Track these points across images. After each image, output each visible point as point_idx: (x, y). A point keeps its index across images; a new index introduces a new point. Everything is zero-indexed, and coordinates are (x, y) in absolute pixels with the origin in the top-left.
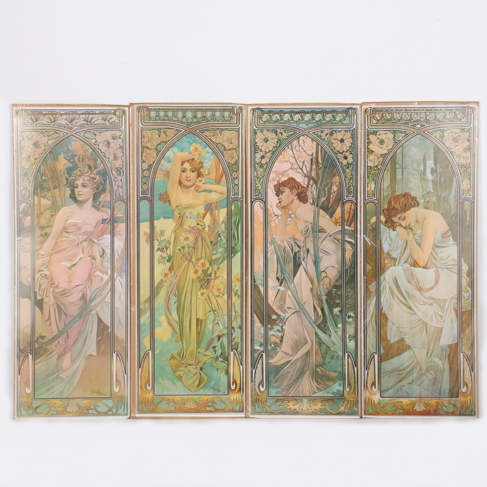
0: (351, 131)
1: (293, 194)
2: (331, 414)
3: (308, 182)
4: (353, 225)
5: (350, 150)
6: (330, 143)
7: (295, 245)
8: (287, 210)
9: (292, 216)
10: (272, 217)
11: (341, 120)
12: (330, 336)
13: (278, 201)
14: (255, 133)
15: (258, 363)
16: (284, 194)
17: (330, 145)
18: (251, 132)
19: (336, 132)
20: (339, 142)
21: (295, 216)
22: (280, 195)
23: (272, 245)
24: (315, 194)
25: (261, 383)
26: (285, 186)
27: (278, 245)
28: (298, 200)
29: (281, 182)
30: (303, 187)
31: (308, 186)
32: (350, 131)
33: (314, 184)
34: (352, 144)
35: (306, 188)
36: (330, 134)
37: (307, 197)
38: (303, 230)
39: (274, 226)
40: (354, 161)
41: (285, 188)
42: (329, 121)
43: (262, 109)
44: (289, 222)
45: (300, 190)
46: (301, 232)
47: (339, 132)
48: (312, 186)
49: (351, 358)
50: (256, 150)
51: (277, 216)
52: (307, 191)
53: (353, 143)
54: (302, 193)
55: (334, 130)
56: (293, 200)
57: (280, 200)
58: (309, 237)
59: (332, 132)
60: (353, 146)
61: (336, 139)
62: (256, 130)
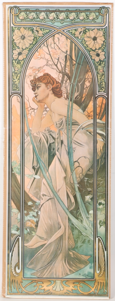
0: (103, 30)
1: (48, 89)
2: (83, 295)
3: (62, 78)
4: (104, 117)
5: (102, 48)
6: (83, 41)
7: (50, 137)
8: (42, 104)
9: (48, 109)
10: (29, 111)
11: (94, 19)
12: (82, 221)
13: (34, 95)
14: (12, 31)
15: (15, 246)
16: (40, 89)
17: (84, 43)
18: (8, 29)
19: (89, 30)
20: (92, 40)
21: (50, 110)
22: (37, 90)
23: (29, 136)
24: (69, 89)
25: (17, 265)
26: (41, 82)
27: (34, 136)
28: (53, 94)
29: (37, 77)
30: (57, 82)
31: (62, 81)
32: (102, 29)
33: (68, 80)
34: (104, 41)
35: (60, 83)
36: (84, 33)
37: (62, 92)
38: (58, 123)
39: (30, 118)
40: (106, 58)
41: (40, 83)
42: (83, 20)
43: (19, 7)
44: (44, 115)
45: (54, 86)
46: (55, 124)
47: (92, 30)
48: (66, 82)
49: (101, 243)
50: (13, 47)
51: (33, 109)
52: (61, 86)
53: (105, 41)
54: (57, 88)
55: (87, 29)
56: (48, 95)
57: (36, 95)
58: (63, 130)
59: (85, 30)
60: (105, 44)
61: (89, 37)
62: (14, 28)
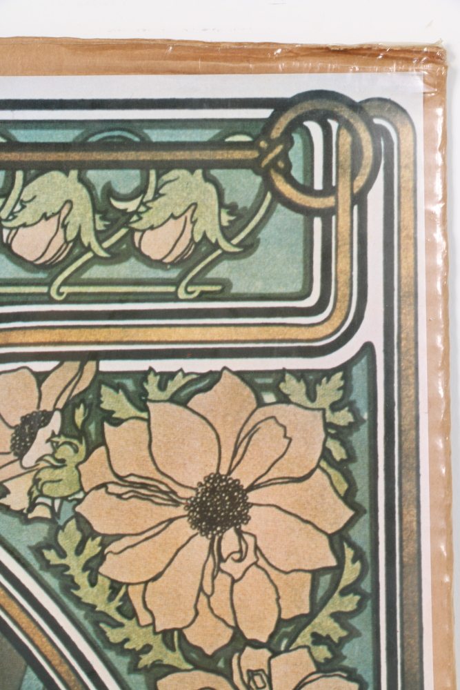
0: (328, 392)
5: (324, 623)
6: (69, 538)
11: (202, 248)
17: (75, 565)
19: (140, 400)
20: (183, 528)
32: (311, 379)
34: (338, 540)
36: (71, 431)
42: (52, 267)
47: (180, 400)
53: (360, 534)
55: (113, 381)
59: (89, 400)
60: (351, 572)
61: (141, 489)
